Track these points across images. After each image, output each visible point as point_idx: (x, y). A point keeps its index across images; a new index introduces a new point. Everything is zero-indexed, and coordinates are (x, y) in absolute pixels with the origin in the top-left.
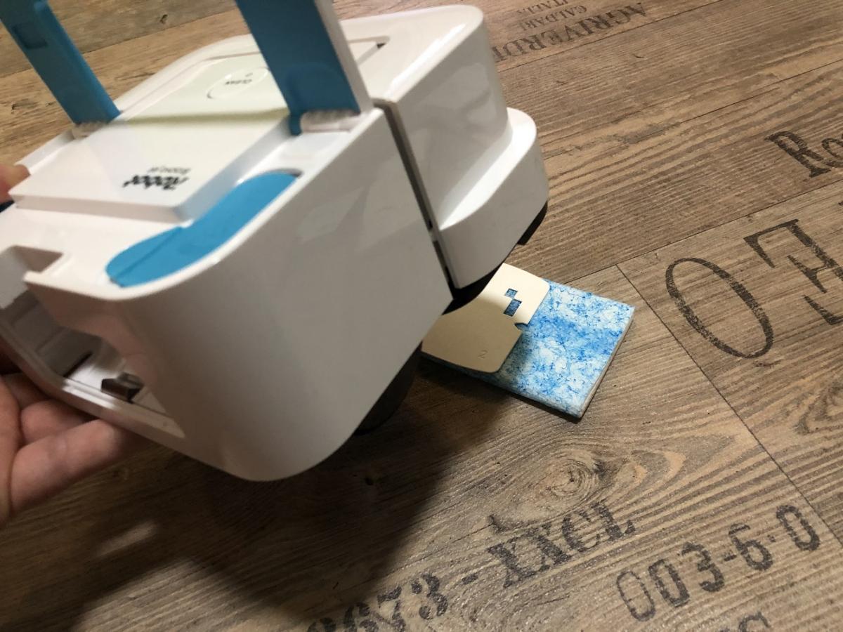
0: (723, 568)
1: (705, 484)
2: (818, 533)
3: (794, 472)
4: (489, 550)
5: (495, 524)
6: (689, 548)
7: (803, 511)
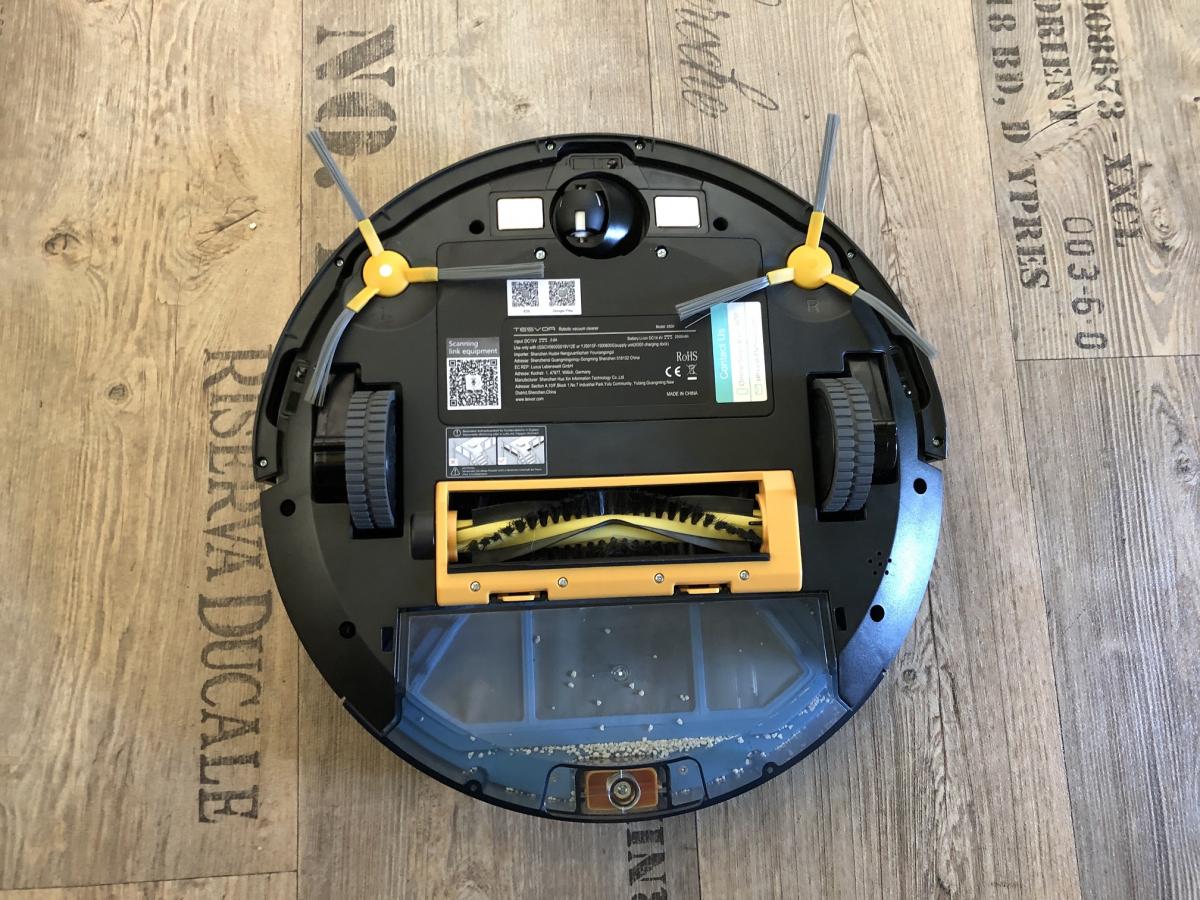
0: (1080, 281)
1: (1135, 305)
2: (1086, 351)
3: (1127, 362)
4: (1129, 155)
5: (1145, 166)
6: (1097, 272)
7: (1100, 350)
